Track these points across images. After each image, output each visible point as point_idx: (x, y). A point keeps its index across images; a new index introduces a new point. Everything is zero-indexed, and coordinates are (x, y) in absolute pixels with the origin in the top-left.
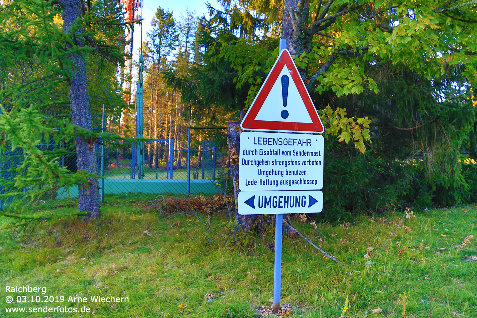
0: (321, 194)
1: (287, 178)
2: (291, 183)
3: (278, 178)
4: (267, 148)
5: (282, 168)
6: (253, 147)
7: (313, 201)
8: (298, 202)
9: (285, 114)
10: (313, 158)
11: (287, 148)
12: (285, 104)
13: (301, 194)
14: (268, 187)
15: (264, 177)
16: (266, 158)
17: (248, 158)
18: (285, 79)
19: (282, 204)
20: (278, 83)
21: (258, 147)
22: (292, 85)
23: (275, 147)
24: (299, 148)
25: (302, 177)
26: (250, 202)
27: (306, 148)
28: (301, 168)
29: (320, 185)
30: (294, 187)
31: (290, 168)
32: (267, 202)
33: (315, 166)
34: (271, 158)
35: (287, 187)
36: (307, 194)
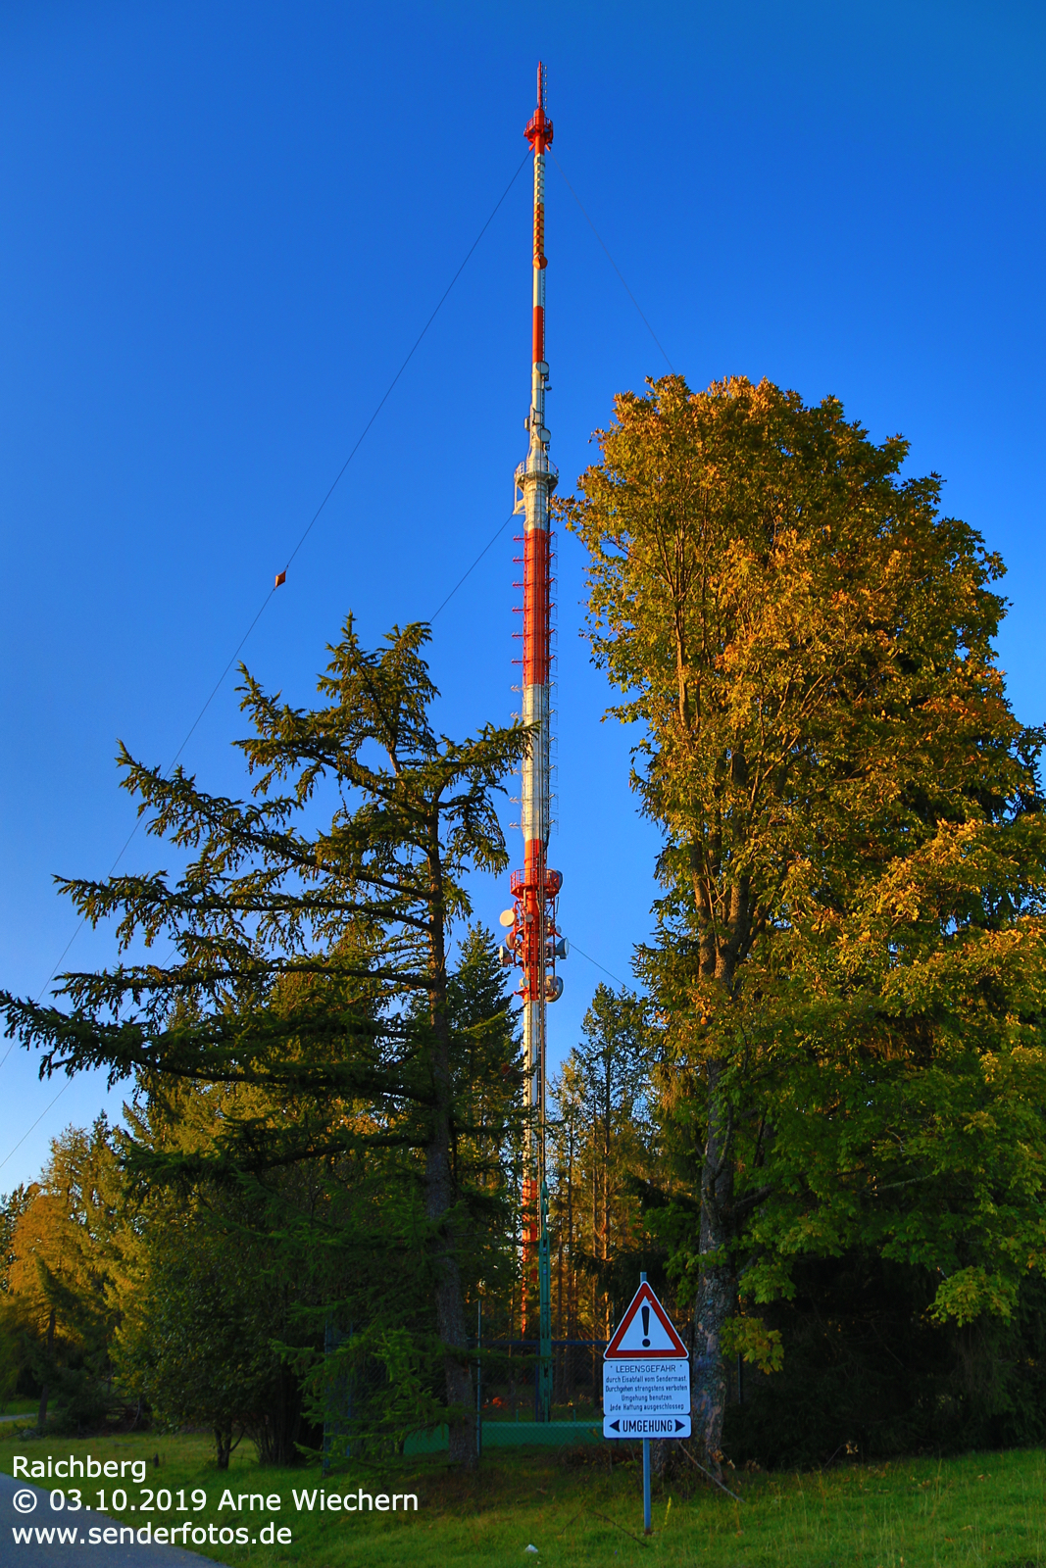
0: (689, 1418)
1: (650, 1403)
2: (655, 1408)
3: (642, 1403)
4: (629, 1375)
5: (646, 1393)
6: (616, 1375)
7: (679, 1426)
8: (664, 1426)
9: (646, 1343)
10: (678, 1383)
11: (650, 1375)
12: (646, 1333)
13: (667, 1418)
14: (632, 1411)
15: (628, 1403)
16: (629, 1385)
17: (610, 1385)
18: (645, 1311)
19: (647, 1428)
20: (639, 1313)
21: (620, 1375)
22: (652, 1314)
23: (638, 1375)
24: (662, 1374)
25: (667, 1402)
26: (615, 1426)
27: (671, 1374)
28: (666, 1393)
29: (687, 1409)
30: (658, 1411)
31: (654, 1393)
32: (632, 1426)
33: (681, 1391)
34: (635, 1384)
35: (651, 1411)
36: (673, 1419)
